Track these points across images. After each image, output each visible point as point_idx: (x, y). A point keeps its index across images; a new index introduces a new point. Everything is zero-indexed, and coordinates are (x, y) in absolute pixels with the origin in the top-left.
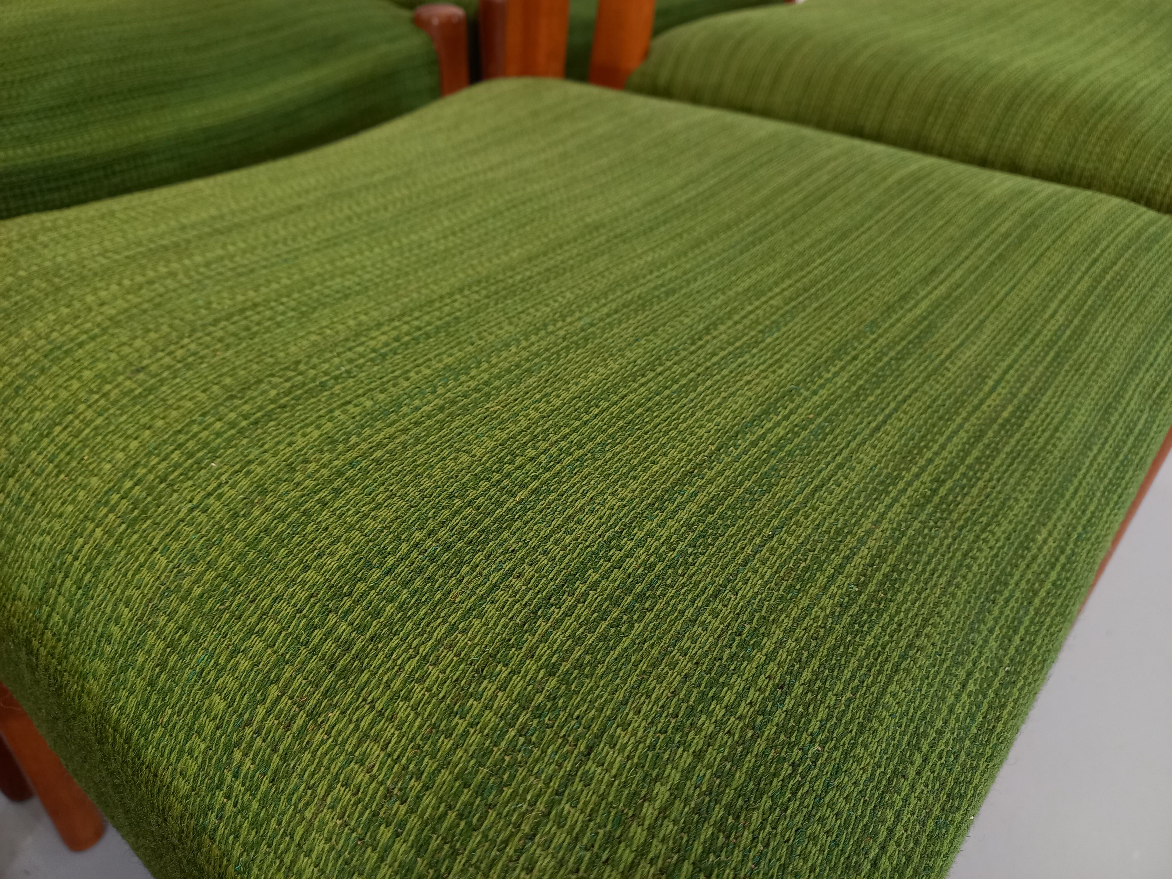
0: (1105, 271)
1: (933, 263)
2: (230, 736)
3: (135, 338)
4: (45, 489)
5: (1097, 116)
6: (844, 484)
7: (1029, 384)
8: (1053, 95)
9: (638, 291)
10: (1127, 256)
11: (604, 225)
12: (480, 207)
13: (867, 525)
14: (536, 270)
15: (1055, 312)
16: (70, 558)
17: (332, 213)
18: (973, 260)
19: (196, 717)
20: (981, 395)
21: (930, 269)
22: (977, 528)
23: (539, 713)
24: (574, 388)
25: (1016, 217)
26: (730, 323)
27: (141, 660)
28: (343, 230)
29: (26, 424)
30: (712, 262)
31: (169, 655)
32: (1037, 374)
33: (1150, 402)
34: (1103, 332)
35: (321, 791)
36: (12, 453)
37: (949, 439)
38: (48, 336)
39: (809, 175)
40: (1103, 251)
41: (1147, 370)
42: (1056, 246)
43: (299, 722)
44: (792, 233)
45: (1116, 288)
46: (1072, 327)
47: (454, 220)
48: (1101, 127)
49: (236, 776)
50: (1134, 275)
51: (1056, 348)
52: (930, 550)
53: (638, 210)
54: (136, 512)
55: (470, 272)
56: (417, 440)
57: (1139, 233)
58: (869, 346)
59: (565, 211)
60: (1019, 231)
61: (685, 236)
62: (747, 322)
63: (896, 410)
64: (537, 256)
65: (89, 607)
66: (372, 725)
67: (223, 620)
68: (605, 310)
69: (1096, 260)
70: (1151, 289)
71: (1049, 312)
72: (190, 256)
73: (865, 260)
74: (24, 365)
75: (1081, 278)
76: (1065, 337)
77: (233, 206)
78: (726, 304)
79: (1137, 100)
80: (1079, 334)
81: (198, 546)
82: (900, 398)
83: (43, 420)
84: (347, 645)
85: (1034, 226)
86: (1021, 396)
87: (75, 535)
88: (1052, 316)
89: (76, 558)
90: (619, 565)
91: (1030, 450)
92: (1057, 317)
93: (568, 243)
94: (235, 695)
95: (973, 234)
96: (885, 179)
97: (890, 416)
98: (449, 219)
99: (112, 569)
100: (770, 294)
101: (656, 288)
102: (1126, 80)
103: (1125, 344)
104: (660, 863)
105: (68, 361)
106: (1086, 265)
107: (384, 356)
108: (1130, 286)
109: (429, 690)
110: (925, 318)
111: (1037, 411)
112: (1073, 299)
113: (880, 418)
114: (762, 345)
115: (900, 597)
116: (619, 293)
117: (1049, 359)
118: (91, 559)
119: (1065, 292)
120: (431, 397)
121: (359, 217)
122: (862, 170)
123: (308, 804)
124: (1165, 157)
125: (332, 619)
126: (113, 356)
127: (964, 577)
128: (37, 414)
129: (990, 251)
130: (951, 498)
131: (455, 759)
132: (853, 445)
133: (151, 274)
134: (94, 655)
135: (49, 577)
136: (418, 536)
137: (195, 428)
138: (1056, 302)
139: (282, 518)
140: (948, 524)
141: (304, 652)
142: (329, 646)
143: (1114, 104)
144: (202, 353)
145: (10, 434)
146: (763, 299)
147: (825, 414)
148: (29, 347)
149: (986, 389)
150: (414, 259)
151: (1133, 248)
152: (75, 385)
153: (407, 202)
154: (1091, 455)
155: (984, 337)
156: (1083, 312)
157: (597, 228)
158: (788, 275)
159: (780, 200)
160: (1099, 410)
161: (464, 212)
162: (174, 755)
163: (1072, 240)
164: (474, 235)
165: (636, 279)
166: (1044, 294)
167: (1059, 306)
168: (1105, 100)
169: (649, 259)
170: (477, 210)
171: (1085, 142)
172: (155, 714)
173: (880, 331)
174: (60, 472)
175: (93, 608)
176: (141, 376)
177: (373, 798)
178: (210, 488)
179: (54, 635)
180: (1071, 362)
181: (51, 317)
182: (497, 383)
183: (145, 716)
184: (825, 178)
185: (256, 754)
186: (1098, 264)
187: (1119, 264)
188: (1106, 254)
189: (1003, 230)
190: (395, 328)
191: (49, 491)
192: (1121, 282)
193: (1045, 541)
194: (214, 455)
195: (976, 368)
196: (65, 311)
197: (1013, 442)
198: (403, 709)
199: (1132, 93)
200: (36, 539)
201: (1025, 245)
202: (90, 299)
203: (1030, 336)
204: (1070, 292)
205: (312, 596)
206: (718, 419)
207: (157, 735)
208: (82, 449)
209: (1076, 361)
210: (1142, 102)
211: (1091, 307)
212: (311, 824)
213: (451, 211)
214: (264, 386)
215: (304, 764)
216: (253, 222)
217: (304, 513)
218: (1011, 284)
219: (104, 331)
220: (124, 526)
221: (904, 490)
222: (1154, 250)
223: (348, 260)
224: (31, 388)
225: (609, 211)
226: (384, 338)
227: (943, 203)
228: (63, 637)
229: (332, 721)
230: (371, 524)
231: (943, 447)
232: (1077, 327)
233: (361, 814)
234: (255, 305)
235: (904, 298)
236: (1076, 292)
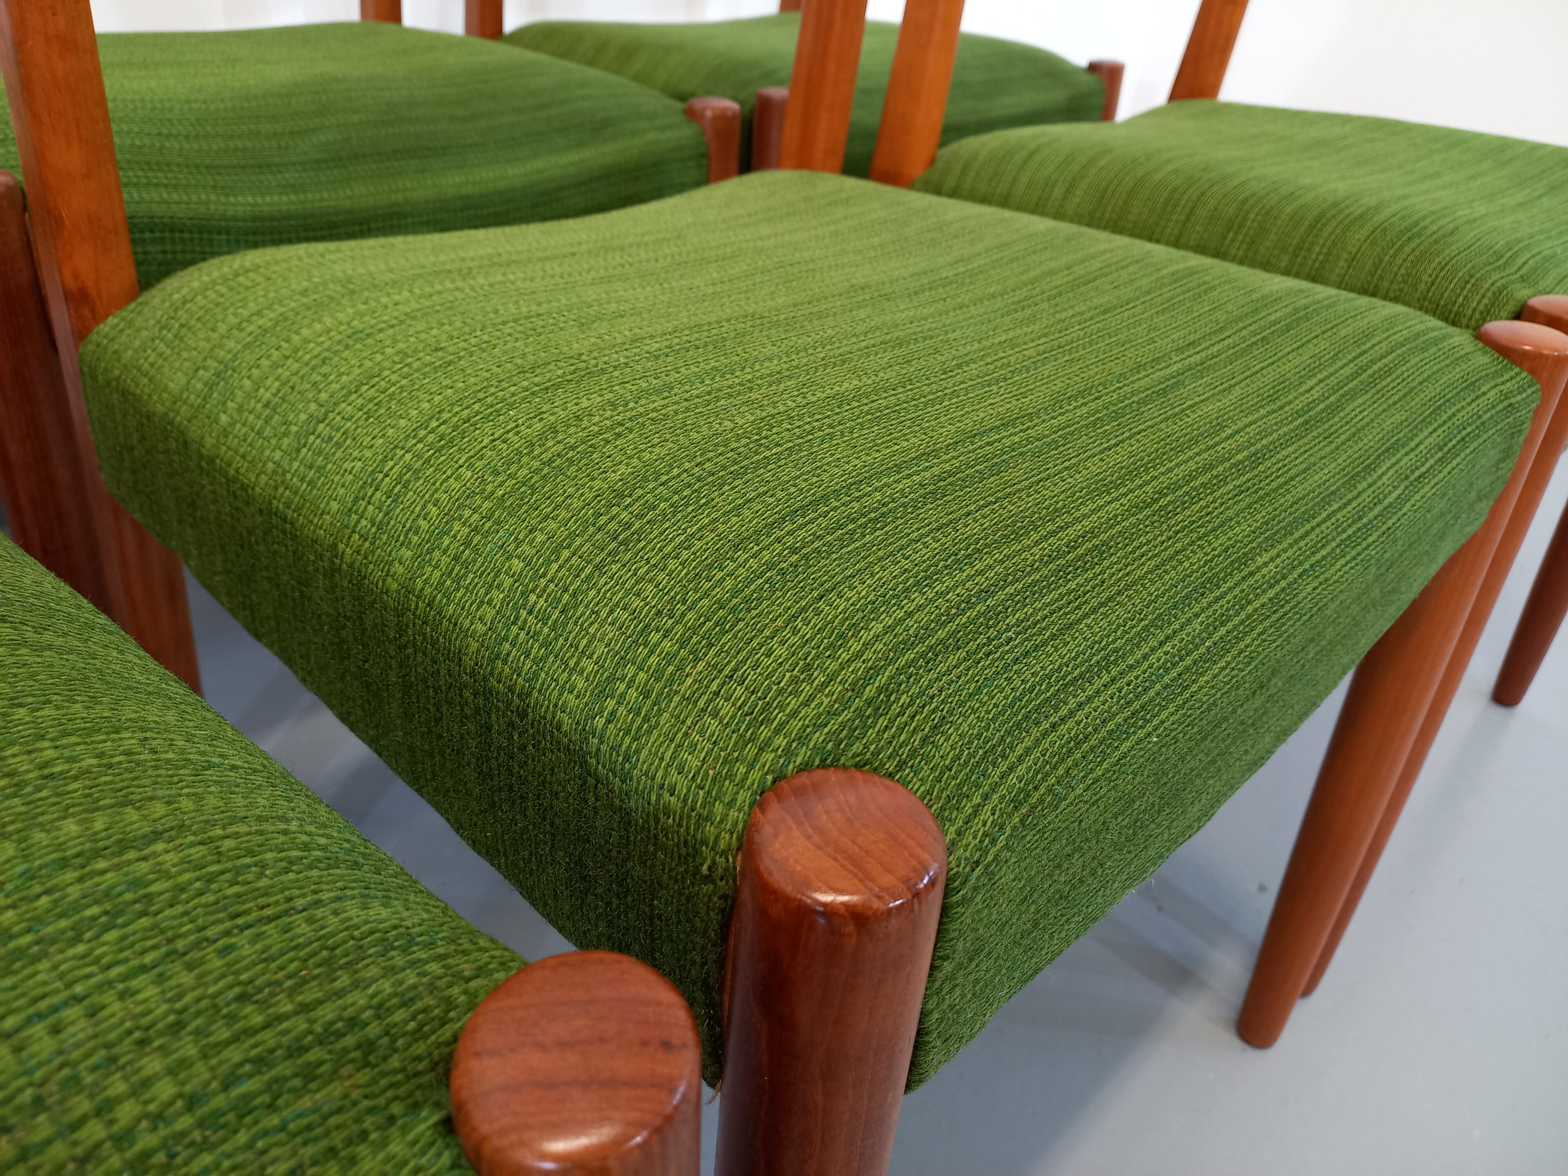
0: (1373, 362)
1: (1192, 338)
2: (527, 585)
3: (432, 328)
4: (355, 429)
5: (1405, 238)
6: (1069, 480)
7: (1270, 439)
8: (1361, 216)
9: (896, 335)
10: (1399, 352)
11: (869, 287)
12: (749, 265)
13: (1084, 510)
14: (800, 313)
15: (1312, 388)
16: (381, 476)
17: (605, 260)
18: (1236, 338)
19: (496, 576)
20: (1217, 439)
21: (1187, 342)
22: (1195, 535)
23: (782, 573)
24: (829, 391)
25: (1289, 309)
26: (982, 363)
27: (446, 542)
28: (616, 272)
29: (334, 385)
30: (972, 321)
31: (474, 536)
32: (1281, 432)
33: (1407, 483)
34: (1361, 412)
35: (603, 614)
36: (322, 406)
37: (1177, 465)
38: (349, 324)
39: (1082, 262)
40: (1374, 346)
41: (1407, 454)
42: (1325, 336)
43: (587, 571)
44: (1056, 305)
45: (1382, 378)
46: (1327, 402)
47: (723, 273)
48: (1407, 249)
49: (530, 612)
50: (1404, 368)
51: (1306, 417)
52: (1143, 539)
53: (905, 279)
54: (443, 442)
55: (737, 309)
56: (687, 409)
57: (1418, 335)
58: (1114, 391)
59: (833, 273)
60: (1288, 320)
61: (948, 300)
62: (999, 364)
63: (1129, 438)
64: (802, 304)
65: (398, 510)
66: (647, 572)
67: (522, 511)
68: (864, 344)
69: (1365, 352)
70: (1421, 383)
71: (1304, 388)
72: (474, 278)
73: (1124, 330)
74: (329, 343)
75: (1345, 365)
76: (1319, 409)
77: (509, 247)
78: (980, 350)
79: (1451, 226)
80: (1334, 409)
81: (500, 464)
82: (1135, 430)
83: (351, 382)
84: (629, 526)
85: (1307, 318)
86: (1259, 446)
87: (384, 460)
88: (1308, 391)
89: (387, 476)
90: (858, 499)
91: (1261, 489)
92: (1313, 392)
93: (833, 296)
94: (532, 557)
95: (1240, 319)
96: (1158, 270)
97: (1123, 441)
98: (718, 273)
99: (421, 481)
100: (1024, 347)
101: (914, 333)
102: (1445, 208)
103: (1384, 426)
104: (871, 663)
105: (370, 341)
106: (1354, 354)
107: (657, 357)
108: (1397, 378)
109: (694, 553)
110: (1173, 377)
111: (1274, 460)
112: (1333, 381)
113: (1113, 442)
114: (1010, 381)
115: (1106, 563)
116: (878, 334)
117: (1296, 423)
118: (401, 475)
119: (1325, 373)
120: (699, 385)
121: (631, 265)
122: (1138, 262)
123: (592, 623)
124: (1473, 281)
125: (615, 510)
126: (412, 339)
127: (1174, 568)
128: (344, 378)
129: (1254, 333)
130: (1170, 508)
131: (714, 593)
132: (1082, 456)
133: (438, 287)
134: (401, 545)
135: (359, 492)
136: (687, 465)
137: (493, 390)
138: (1314, 381)
139: (573, 448)
140: (1165, 526)
141: (591, 529)
142: (612, 526)
143: (1426, 228)
144: (494, 342)
145: (320, 392)
146: (1017, 350)
147: (1060, 433)
148: (332, 330)
149: (1224, 435)
150: (683, 297)
151: (1408, 346)
152: (379, 358)
153: (677, 257)
154: (1330, 510)
155: (1230, 397)
156: (1341, 392)
157: (862, 288)
158: (1046, 335)
159: (1048, 280)
160: (1345, 476)
161: (733, 268)
162: (474, 607)
163: (1343, 333)
164: (742, 284)
165: (897, 326)
166: (1303, 373)
167: (1317, 384)
168: (1416, 224)
169: (911, 314)
170: (745, 267)
171: (1390, 263)
172: (458, 580)
173: (1127, 382)
174: (369, 417)
175: (403, 509)
176: (440, 354)
177: (646, 616)
178: (509, 428)
179: (361, 536)
180: (1320, 430)
181: (350, 311)
182: (759, 382)
183: (448, 582)
184: (1099, 265)
185: (549, 595)
186: (1366, 355)
187: (1390, 358)
188: (1377, 348)
189: (1272, 318)
190: (667, 340)
191: (359, 430)
192: (1389, 373)
193: (1266, 564)
194: (511, 406)
195: (1217, 418)
196: (363, 307)
197: (1243, 479)
198: (672, 564)
199: (1448, 220)
200: (348, 465)
201: (1291, 332)
202: (384, 300)
203: (1279, 403)
204: (1331, 375)
205: (598, 496)
206: (959, 424)
207: (459, 595)
208: (389, 402)
209: (1325, 430)
210: (1457, 229)
211: (1351, 389)
212: (594, 636)
213: (720, 266)
214: (551, 367)
215: (589, 598)
216: (529, 260)
217: (591, 446)
218: (1270, 361)
219: (401, 322)
220: (431, 452)
221: (1126, 495)
222: (1432, 351)
223: (622, 293)
224: (337, 359)
225: (875, 277)
226: (657, 346)
227: (1215, 293)
228: (371, 536)
229: (614, 570)
230: (646, 456)
231: (1170, 470)
232: (1332, 404)
233: (636, 627)
234: (539, 315)
235: (1157, 360)
236: (1337, 375)
